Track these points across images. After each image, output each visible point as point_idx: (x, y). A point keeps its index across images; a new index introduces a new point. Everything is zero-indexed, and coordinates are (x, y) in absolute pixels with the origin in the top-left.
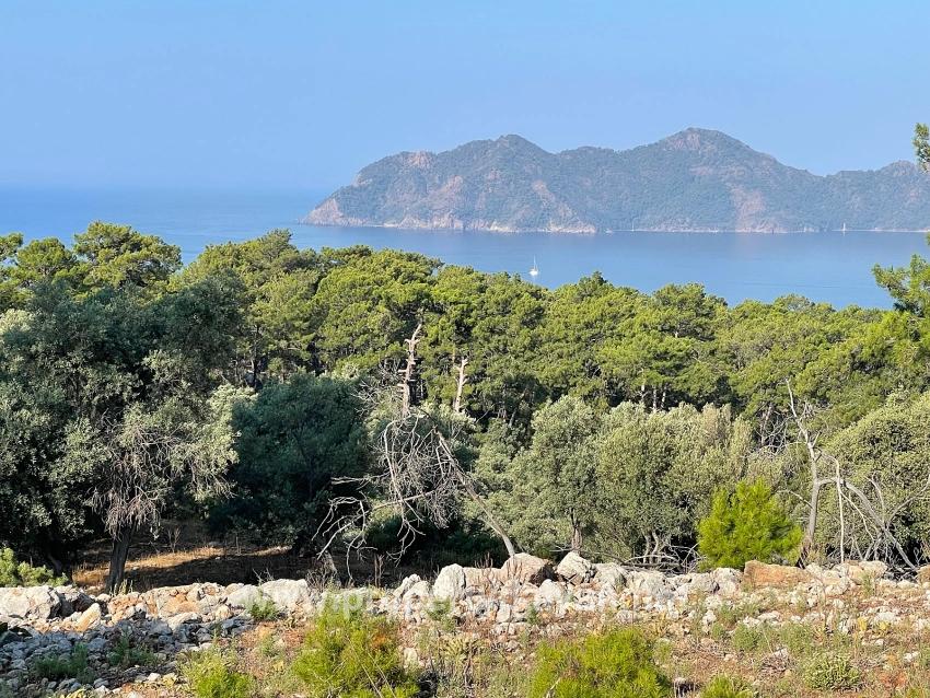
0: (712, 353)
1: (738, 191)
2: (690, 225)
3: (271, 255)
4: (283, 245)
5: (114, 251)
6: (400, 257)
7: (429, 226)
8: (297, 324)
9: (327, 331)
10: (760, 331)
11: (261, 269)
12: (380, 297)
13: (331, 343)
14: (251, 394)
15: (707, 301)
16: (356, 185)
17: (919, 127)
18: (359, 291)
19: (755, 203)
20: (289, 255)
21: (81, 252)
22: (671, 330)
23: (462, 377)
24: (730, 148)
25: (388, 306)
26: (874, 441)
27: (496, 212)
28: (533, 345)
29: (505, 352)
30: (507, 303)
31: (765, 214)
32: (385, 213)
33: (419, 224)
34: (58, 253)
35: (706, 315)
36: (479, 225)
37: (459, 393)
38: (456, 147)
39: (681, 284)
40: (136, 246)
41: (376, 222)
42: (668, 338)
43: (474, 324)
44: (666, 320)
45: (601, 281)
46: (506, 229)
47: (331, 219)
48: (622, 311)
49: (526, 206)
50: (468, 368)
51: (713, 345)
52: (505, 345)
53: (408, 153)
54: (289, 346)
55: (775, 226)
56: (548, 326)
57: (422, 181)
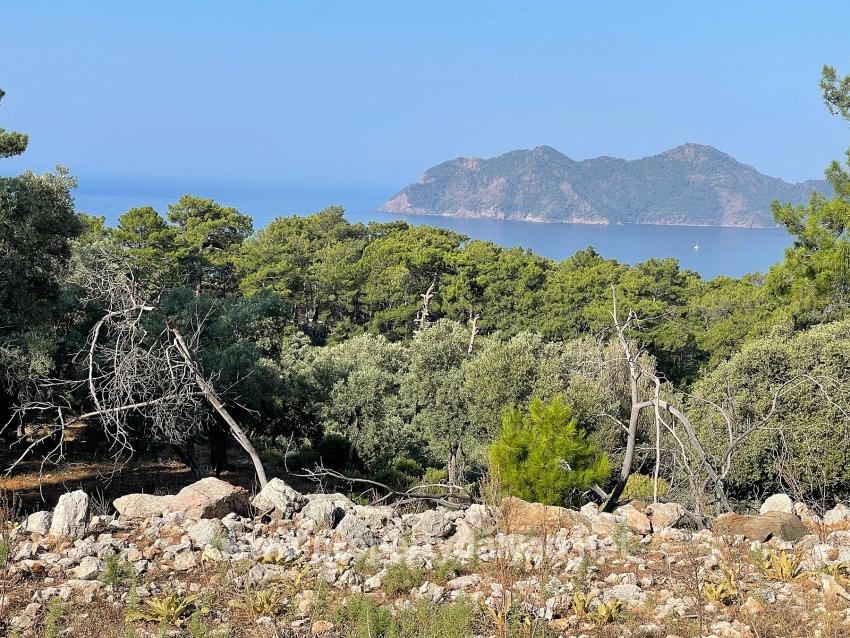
0: (684, 315)
1: (724, 194)
2: (685, 221)
3: (326, 226)
4: (338, 218)
5: (198, 219)
6: (434, 232)
7: (478, 216)
8: (344, 282)
9: (368, 288)
10: (724, 298)
11: (319, 238)
12: (401, 259)
13: (371, 298)
14: (302, 337)
15: (682, 272)
16: (422, 182)
17: (826, 69)
18: (396, 256)
19: (738, 202)
20: (342, 227)
21: (174, 219)
22: (647, 294)
23: (474, 328)
24: (719, 160)
25: (408, 267)
26: (751, 371)
27: (531, 206)
28: (535, 304)
29: (512, 309)
30: (515, 270)
31: (746, 213)
32: (443, 205)
33: (470, 214)
34: (152, 218)
35: (680, 285)
36: (517, 216)
37: (472, 342)
38: (501, 154)
39: (661, 259)
40: (217, 216)
41: (437, 212)
42: (644, 301)
43: (486, 286)
44: (643, 286)
45: (593, 254)
46: (538, 220)
47: (401, 209)
48: (609, 279)
49: (555, 202)
50: (481, 322)
51: (684, 309)
52: (512, 304)
53: (463, 158)
54: (337, 299)
55: (753, 222)
56: (549, 290)
57: (474, 181)
